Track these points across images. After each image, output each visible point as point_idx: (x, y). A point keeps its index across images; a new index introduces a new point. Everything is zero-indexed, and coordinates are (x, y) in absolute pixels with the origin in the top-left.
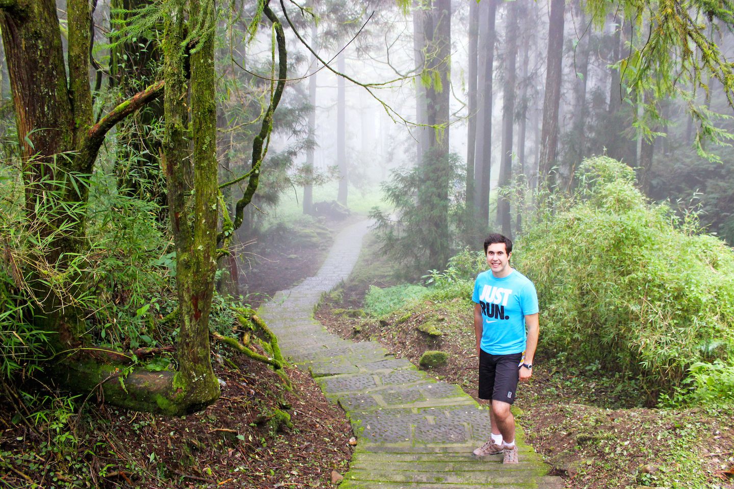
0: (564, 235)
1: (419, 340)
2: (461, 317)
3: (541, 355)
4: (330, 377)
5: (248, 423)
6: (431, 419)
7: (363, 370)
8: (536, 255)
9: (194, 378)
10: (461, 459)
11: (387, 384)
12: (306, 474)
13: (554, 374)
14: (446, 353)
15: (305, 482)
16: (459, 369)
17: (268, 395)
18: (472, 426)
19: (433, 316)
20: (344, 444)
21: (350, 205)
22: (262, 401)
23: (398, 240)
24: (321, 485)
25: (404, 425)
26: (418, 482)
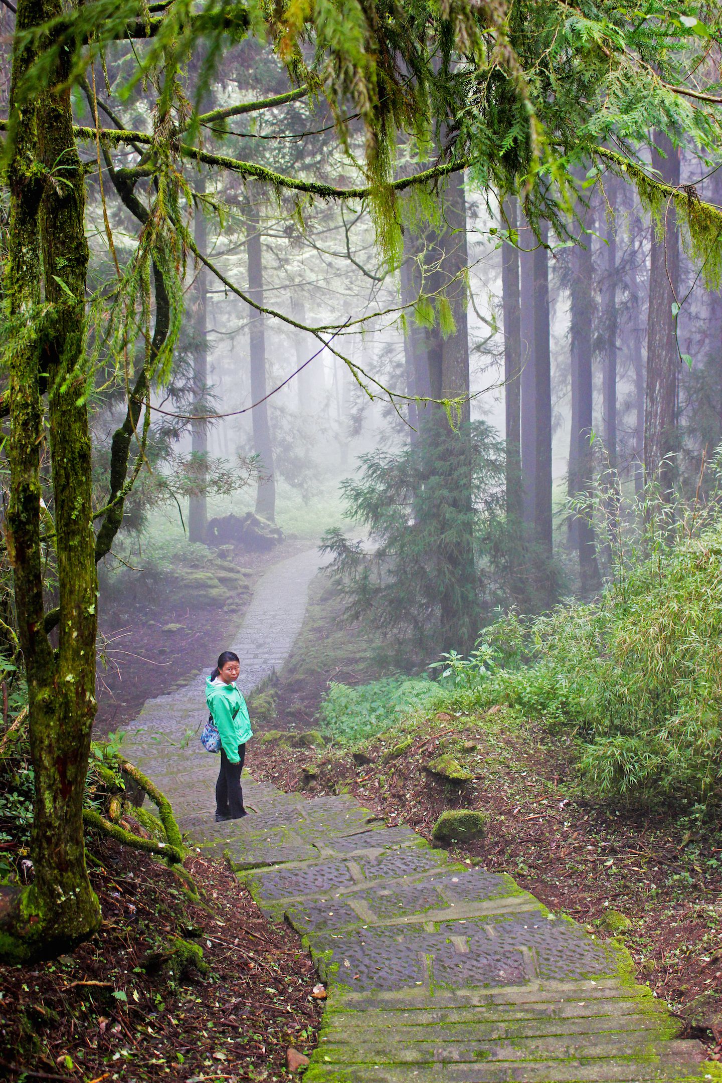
0: (690, 583)
1: (431, 789)
2: (508, 742)
3: (661, 810)
4: (265, 869)
5: (130, 969)
6: (460, 942)
7: (327, 852)
8: (642, 624)
9: (59, 896)
10: (519, 1015)
11: (376, 877)
12: (240, 1057)
13: (687, 845)
14: (482, 813)
15: (241, 1071)
16: (508, 843)
17: (160, 912)
18: (538, 953)
19: (454, 742)
20: (304, 998)
21: (281, 521)
22: (151, 925)
23: (378, 590)
24: (269, 1075)
25: (412, 955)
26: (446, 1062)
